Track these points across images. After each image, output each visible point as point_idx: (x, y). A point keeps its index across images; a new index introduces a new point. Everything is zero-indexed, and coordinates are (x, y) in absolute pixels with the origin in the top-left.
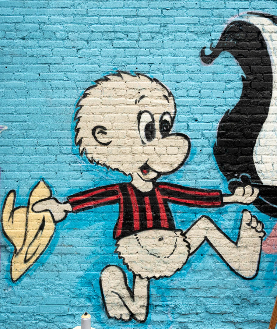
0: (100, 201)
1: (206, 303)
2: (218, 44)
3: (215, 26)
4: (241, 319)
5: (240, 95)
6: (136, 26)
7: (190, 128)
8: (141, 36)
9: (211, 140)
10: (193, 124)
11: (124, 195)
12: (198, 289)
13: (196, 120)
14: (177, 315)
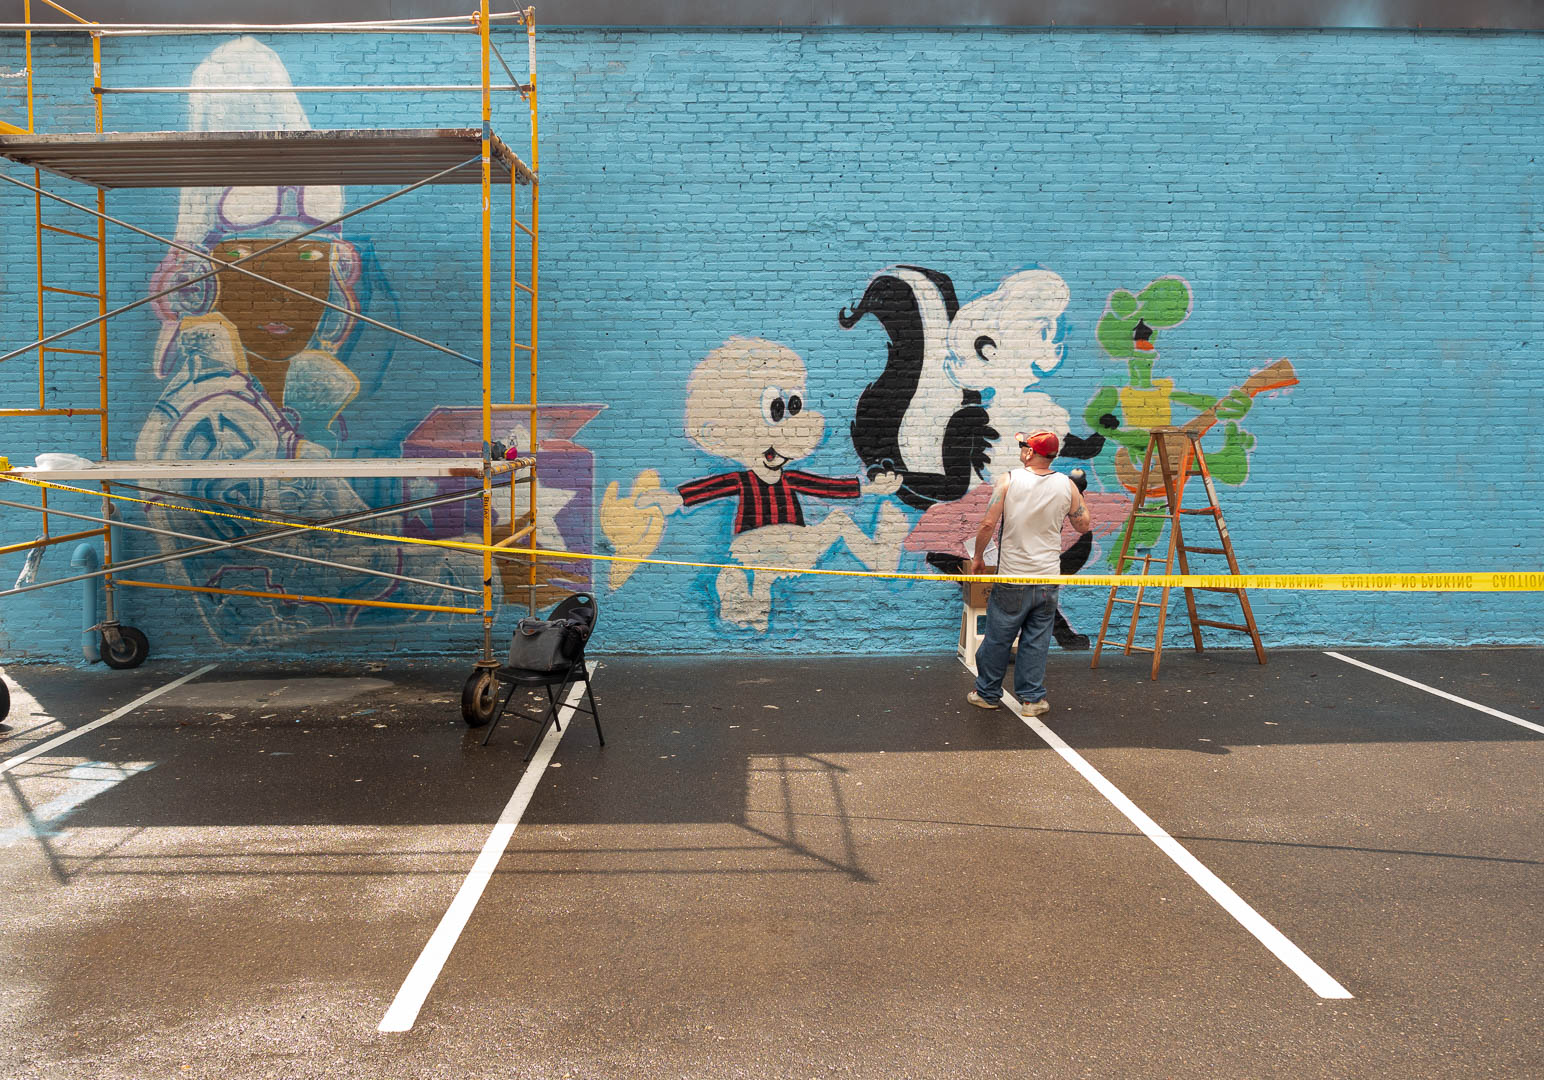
0: (716, 493)
1: (837, 608)
2: (861, 304)
3: (858, 282)
4: (877, 626)
5: (885, 366)
6: (763, 283)
7: (825, 404)
8: (768, 296)
9: (850, 419)
10: (827, 401)
11: (745, 484)
12: (827, 592)
13: (832, 396)
14: (804, 623)
